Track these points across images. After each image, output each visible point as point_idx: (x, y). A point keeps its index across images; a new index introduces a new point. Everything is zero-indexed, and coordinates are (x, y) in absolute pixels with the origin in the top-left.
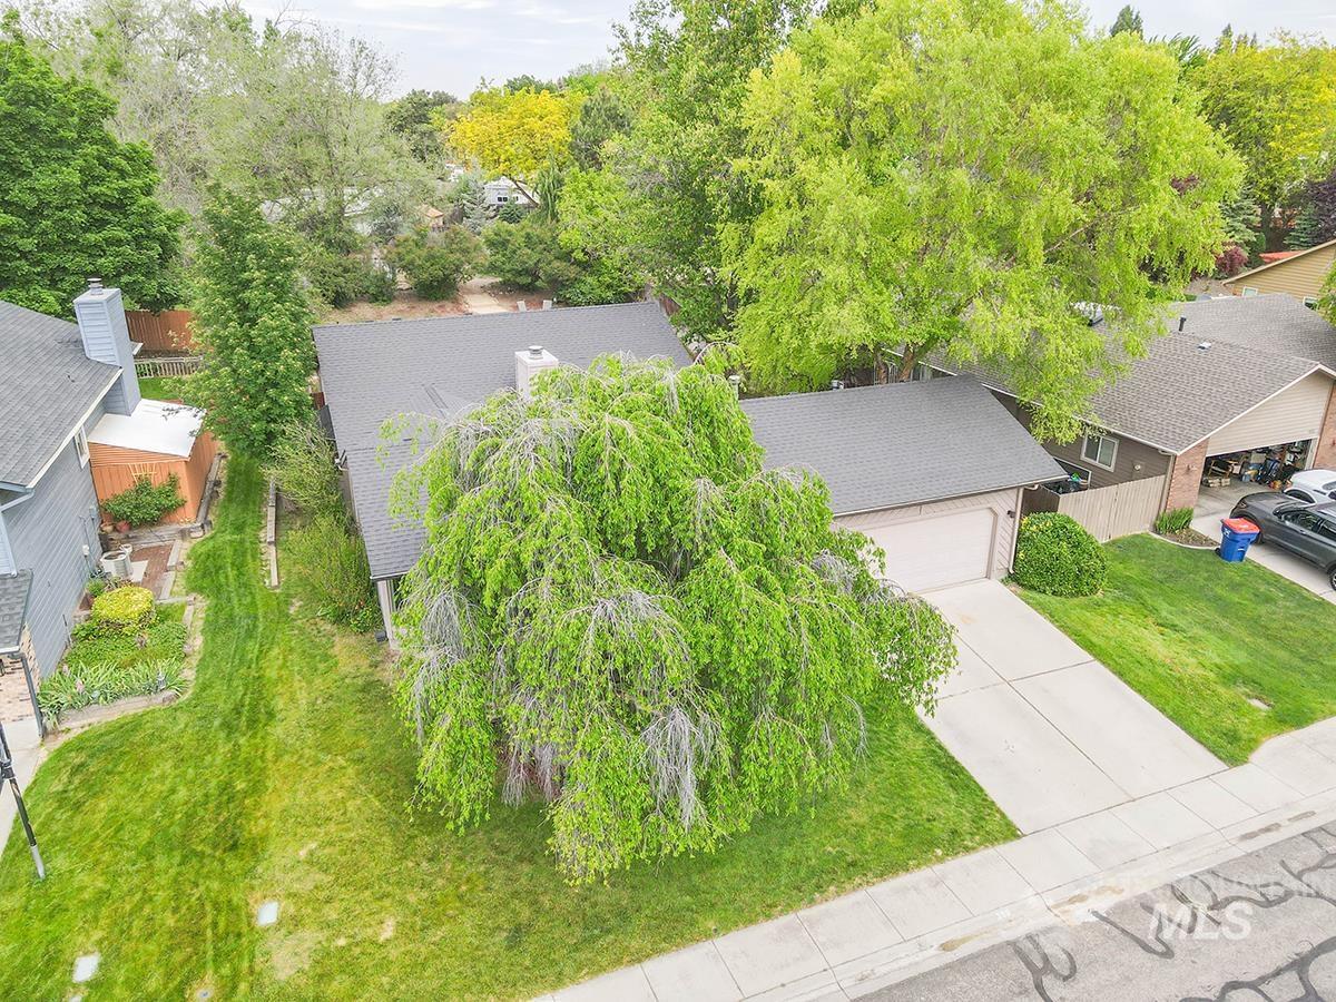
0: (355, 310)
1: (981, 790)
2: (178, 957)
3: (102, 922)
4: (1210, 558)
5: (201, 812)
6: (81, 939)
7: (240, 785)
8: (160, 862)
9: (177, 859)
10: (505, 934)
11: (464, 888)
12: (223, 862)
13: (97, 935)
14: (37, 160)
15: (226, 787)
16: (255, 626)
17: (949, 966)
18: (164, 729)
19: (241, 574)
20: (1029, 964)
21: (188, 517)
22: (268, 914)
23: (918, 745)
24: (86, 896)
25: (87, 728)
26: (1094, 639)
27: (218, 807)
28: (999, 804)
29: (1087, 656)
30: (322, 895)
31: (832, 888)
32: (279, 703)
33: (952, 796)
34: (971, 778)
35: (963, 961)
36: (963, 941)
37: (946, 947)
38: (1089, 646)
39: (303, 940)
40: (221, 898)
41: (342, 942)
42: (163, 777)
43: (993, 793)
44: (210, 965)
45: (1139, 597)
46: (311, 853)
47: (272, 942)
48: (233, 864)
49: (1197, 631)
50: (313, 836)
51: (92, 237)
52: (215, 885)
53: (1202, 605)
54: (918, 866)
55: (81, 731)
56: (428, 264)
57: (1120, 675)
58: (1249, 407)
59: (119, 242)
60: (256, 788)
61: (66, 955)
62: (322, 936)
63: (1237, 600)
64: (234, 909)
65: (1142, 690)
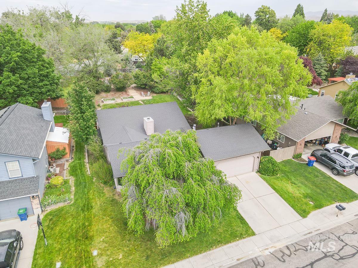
0: (101, 94)
1: (248, 224)
2: (77, 262)
3: (61, 255)
4: (305, 165)
5: (79, 230)
6: (57, 259)
7: (87, 224)
8: (72, 242)
9: (75, 241)
10: (145, 257)
11: (136, 247)
12: (85, 242)
13: (60, 258)
14: (27, 66)
15: (84, 224)
17: (238, 264)
18: (68, 210)
19: (81, 171)
20: (255, 264)
21: (68, 157)
22: (95, 253)
23: (234, 214)
24: (57, 249)
25: (51, 210)
26: (276, 187)
27: (83, 229)
28: (252, 227)
29: (274, 191)
30: (106, 249)
31: (214, 247)
32: (93, 204)
33: (241, 225)
34: (246, 221)
35: (241, 263)
36: (242, 258)
37: (238, 260)
38: (274, 189)
39: (103, 259)
40: (85, 250)
41: (111, 259)
42: (70, 222)
43: (250, 225)
44: (84, 264)
45: (287, 176)
46: (103, 239)
47: (97, 259)
48: (87, 242)
49: (300, 184)
50: (103, 236)
51: (40, 84)
52: (84, 247)
53: (301, 178)
54: (233, 242)
55: (50, 211)
56: (119, 83)
57: (281, 196)
58: (315, 130)
59: (47, 85)
60: (90, 225)
61: (54, 262)
62: (107, 258)
63: (310, 176)
64: (88, 252)
65: (286, 200)
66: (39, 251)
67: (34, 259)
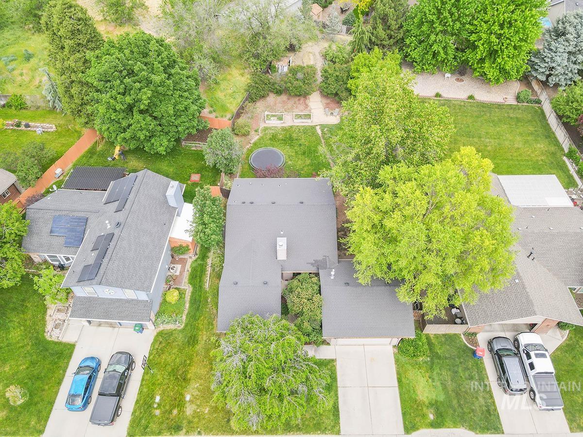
1: (339, 419)
2: (172, 403)
3: (161, 390)
5: (180, 367)
6: (157, 392)
7: (188, 362)
8: (172, 378)
9: (174, 379)
12: (182, 383)
13: (160, 392)
15: (185, 361)
16: (200, 306)
18: (177, 337)
21: (191, 253)
22: (188, 397)
23: (333, 400)
24: (159, 382)
26: (403, 379)
27: (183, 366)
28: (341, 425)
30: (197, 397)
31: (292, 433)
32: (200, 338)
34: (339, 414)
39: (192, 407)
40: (181, 392)
41: (198, 410)
42: (175, 353)
43: (342, 421)
44: (177, 406)
45: (433, 363)
46: (197, 386)
47: (187, 405)
48: (184, 384)
49: (438, 384)
50: (198, 382)
52: (180, 388)
53: (449, 373)
54: (313, 434)
56: (295, 89)
57: (401, 394)
60: (190, 364)
61: (154, 395)
62: (196, 407)
63: (462, 375)
64: (183, 395)
65: (403, 401)
66: (146, 377)
67: (141, 385)
